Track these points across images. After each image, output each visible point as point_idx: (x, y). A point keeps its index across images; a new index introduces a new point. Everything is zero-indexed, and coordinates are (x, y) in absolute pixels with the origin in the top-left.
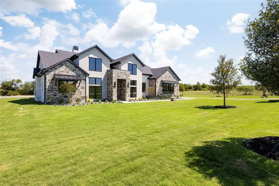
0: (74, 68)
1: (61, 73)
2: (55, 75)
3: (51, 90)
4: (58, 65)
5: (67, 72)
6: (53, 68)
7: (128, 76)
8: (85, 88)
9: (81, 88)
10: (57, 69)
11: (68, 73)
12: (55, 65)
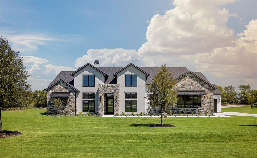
0: (66, 87)
1: (57, 91)
2: (52, 93)
3: (50, 105)
4: (54, 85)
5: (60, 90)
6: (51, 88)
7: (116, 89)
8: (75, 102)
9: (72, 103)
10: (53, 88)
11: (62, 90)
12: (52, 86)
